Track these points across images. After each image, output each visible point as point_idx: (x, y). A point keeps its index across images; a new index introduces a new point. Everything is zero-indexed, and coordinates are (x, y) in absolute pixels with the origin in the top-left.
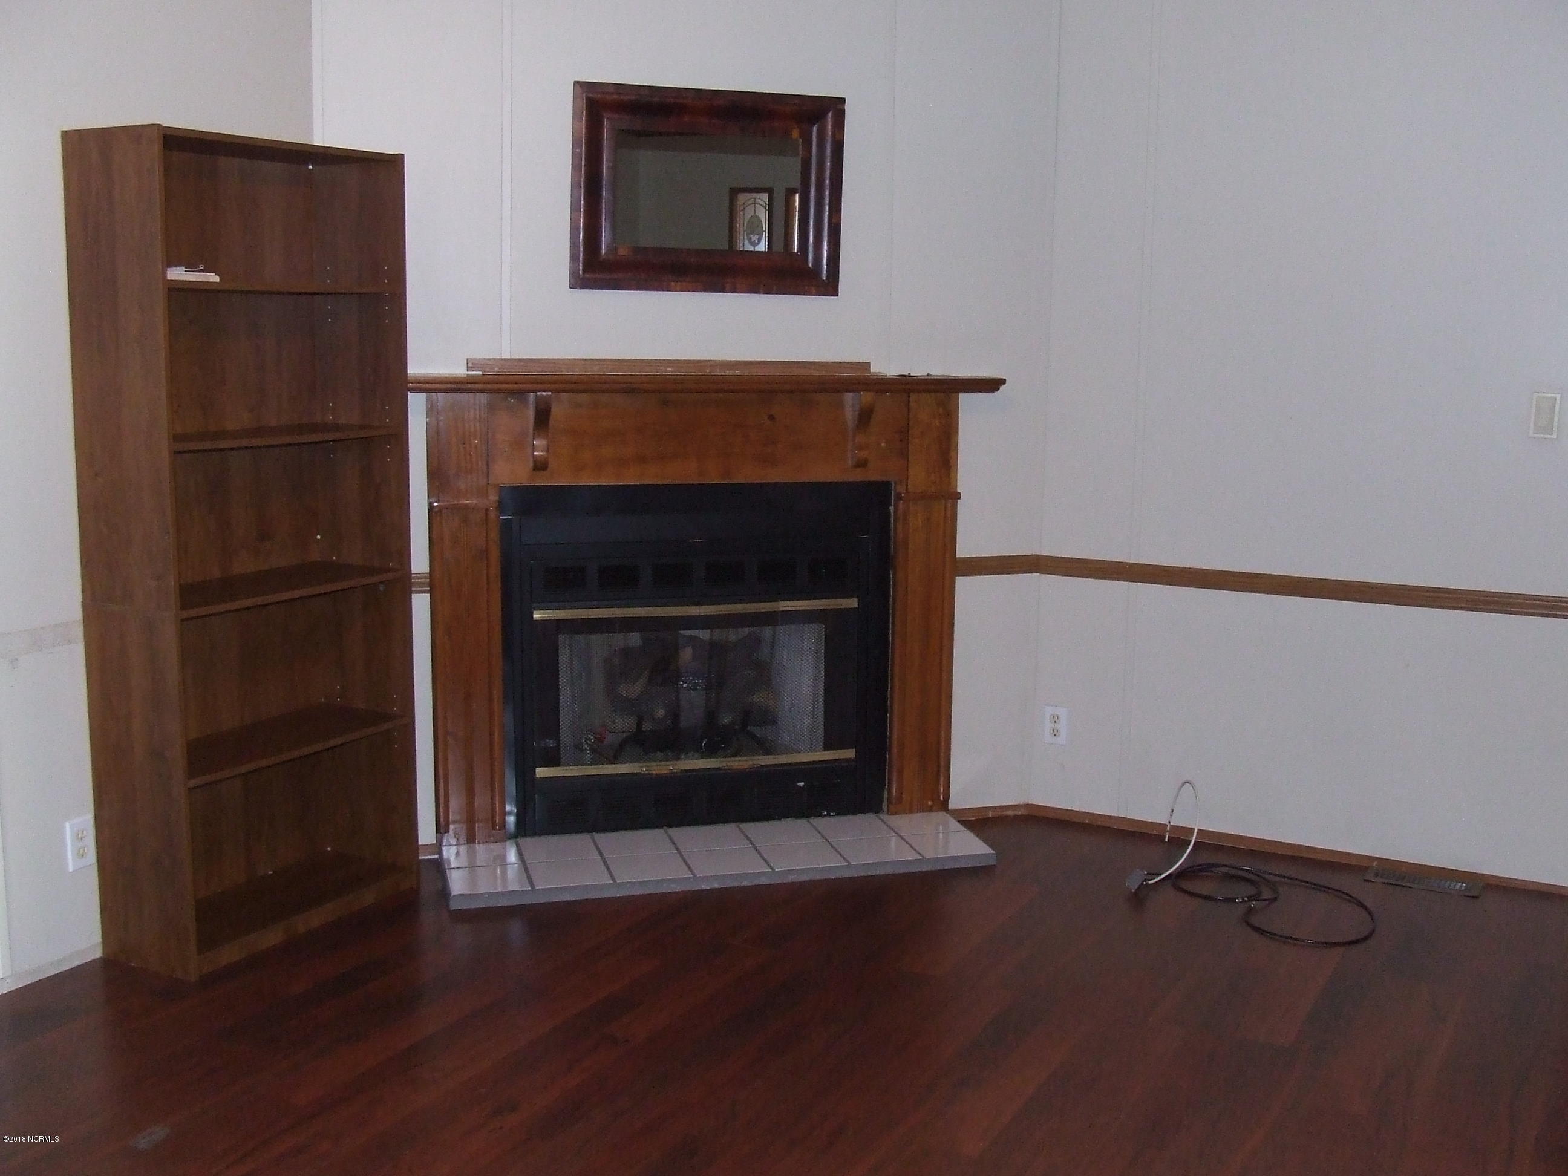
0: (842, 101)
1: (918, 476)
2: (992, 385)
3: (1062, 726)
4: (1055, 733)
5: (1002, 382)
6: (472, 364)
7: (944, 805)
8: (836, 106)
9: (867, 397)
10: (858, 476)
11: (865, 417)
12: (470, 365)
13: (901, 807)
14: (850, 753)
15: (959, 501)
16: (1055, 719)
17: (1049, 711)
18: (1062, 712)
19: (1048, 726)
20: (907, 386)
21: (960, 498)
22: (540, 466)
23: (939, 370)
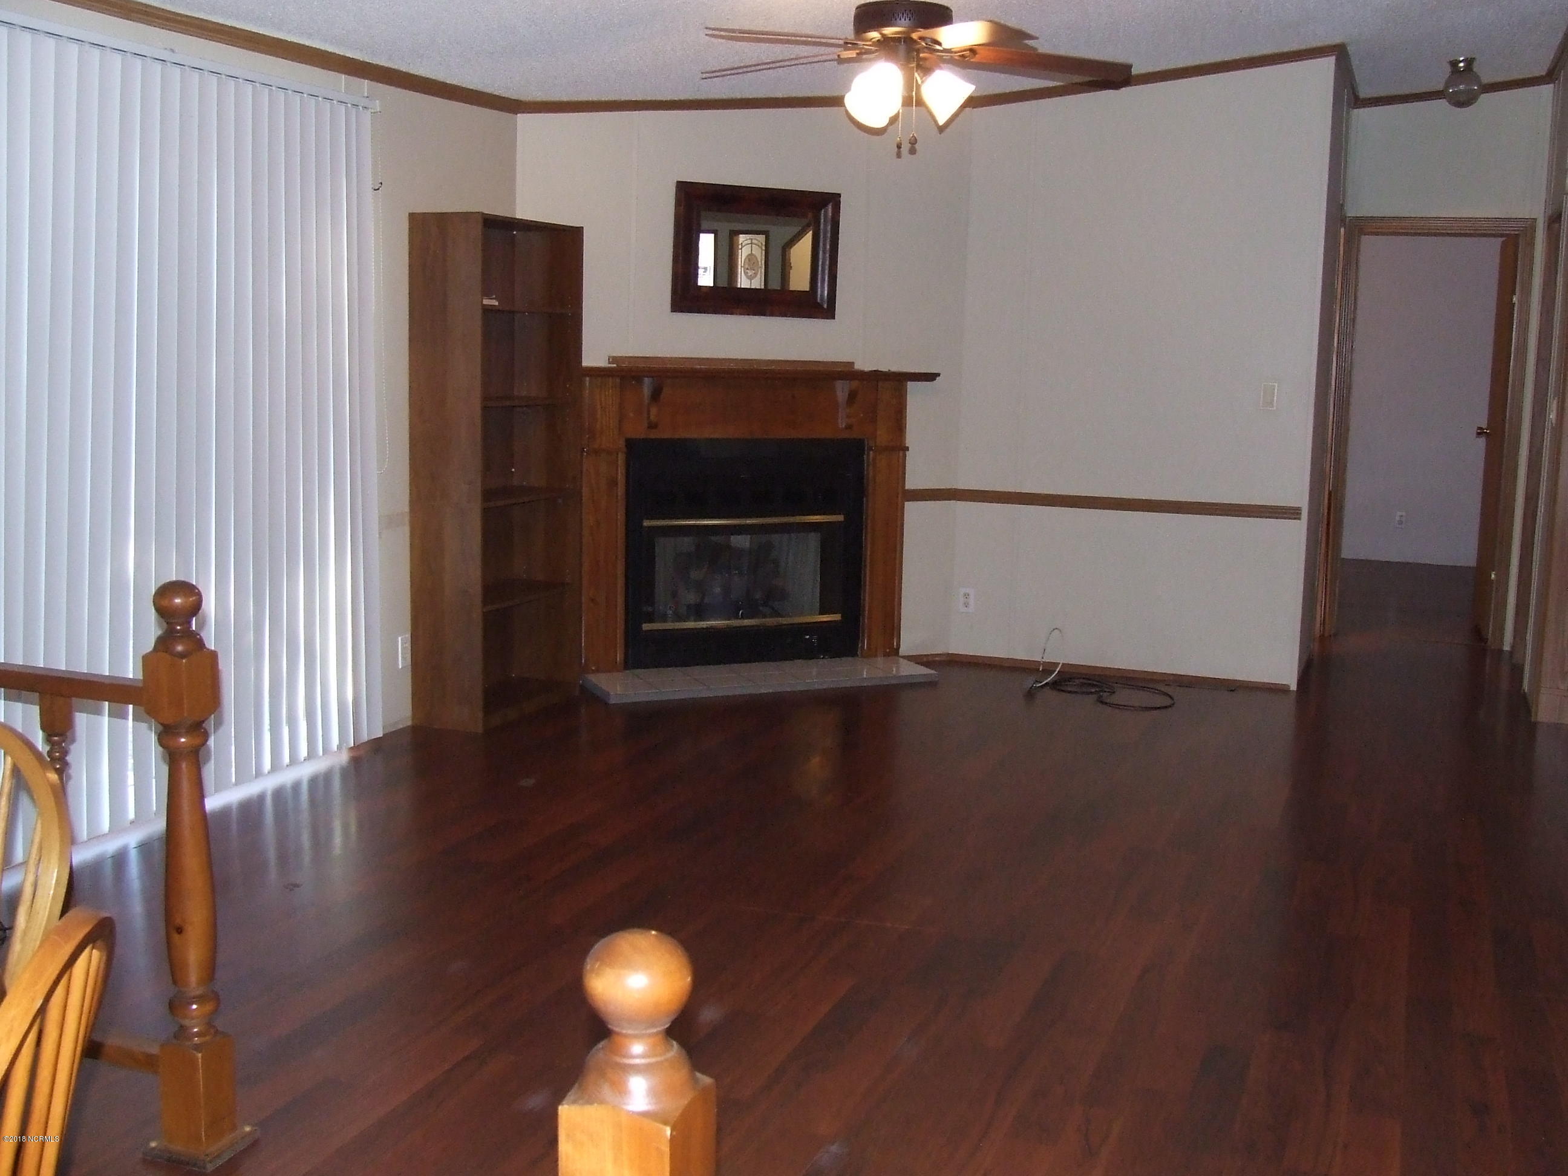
0: (839, 195)
1: (883, 436)
2: (931, 377)
3: (972, 601)
4: (966, 605)
5: (938, 375)
6: (613, 359)
7: (896, 652)
8: (834, 199)
9: (855, 384)
10: (846, 435)
11: (852, 397)
12: (611, 360)
13: (871, 654)
14: (837, 617)
15: (907, 452)
16: (966, 596)
17: (963, 591)
18: (971, 592)
19: (962, 600)
20: (877, 376)
21: (908, 450)
22: (652, 426)
23: (895, 368)
